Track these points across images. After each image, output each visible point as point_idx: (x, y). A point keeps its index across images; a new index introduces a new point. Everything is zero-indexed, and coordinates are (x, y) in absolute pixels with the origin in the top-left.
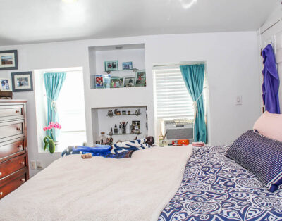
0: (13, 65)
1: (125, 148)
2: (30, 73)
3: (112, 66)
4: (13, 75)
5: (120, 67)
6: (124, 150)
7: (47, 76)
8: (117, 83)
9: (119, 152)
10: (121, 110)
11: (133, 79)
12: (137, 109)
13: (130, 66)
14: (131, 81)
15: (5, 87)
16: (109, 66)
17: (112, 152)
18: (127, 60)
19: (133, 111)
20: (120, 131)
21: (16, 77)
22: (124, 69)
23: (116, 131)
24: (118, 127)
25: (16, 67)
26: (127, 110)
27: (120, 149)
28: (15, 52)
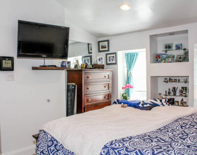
0: (107, 49)
1: (150, 104)
2: (115, 53)
3: (168, 47)
4: (107, 54)
5: (174, 48)
6: (148, 105)
7: (127, 55)
8: (170, 59)
9: (145, 106)
10: (173, 78)
11: (182, 56)
12: (185, 78)
13: (181, 46)
14: (180, 58)
15: (100, 62)
16: (166, 47)
17: (140, 105)
18: (178, 43)
19: (182, 80)
20: (172, 93)
21: (108, 56)
22: (176, 49)
23: (169, 93)
24: (171, 91)
25: (108, 50)
26: (177, 78)
27: (146, 104)
28: (108, 41)
